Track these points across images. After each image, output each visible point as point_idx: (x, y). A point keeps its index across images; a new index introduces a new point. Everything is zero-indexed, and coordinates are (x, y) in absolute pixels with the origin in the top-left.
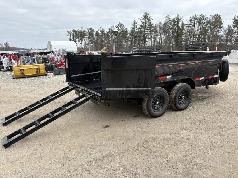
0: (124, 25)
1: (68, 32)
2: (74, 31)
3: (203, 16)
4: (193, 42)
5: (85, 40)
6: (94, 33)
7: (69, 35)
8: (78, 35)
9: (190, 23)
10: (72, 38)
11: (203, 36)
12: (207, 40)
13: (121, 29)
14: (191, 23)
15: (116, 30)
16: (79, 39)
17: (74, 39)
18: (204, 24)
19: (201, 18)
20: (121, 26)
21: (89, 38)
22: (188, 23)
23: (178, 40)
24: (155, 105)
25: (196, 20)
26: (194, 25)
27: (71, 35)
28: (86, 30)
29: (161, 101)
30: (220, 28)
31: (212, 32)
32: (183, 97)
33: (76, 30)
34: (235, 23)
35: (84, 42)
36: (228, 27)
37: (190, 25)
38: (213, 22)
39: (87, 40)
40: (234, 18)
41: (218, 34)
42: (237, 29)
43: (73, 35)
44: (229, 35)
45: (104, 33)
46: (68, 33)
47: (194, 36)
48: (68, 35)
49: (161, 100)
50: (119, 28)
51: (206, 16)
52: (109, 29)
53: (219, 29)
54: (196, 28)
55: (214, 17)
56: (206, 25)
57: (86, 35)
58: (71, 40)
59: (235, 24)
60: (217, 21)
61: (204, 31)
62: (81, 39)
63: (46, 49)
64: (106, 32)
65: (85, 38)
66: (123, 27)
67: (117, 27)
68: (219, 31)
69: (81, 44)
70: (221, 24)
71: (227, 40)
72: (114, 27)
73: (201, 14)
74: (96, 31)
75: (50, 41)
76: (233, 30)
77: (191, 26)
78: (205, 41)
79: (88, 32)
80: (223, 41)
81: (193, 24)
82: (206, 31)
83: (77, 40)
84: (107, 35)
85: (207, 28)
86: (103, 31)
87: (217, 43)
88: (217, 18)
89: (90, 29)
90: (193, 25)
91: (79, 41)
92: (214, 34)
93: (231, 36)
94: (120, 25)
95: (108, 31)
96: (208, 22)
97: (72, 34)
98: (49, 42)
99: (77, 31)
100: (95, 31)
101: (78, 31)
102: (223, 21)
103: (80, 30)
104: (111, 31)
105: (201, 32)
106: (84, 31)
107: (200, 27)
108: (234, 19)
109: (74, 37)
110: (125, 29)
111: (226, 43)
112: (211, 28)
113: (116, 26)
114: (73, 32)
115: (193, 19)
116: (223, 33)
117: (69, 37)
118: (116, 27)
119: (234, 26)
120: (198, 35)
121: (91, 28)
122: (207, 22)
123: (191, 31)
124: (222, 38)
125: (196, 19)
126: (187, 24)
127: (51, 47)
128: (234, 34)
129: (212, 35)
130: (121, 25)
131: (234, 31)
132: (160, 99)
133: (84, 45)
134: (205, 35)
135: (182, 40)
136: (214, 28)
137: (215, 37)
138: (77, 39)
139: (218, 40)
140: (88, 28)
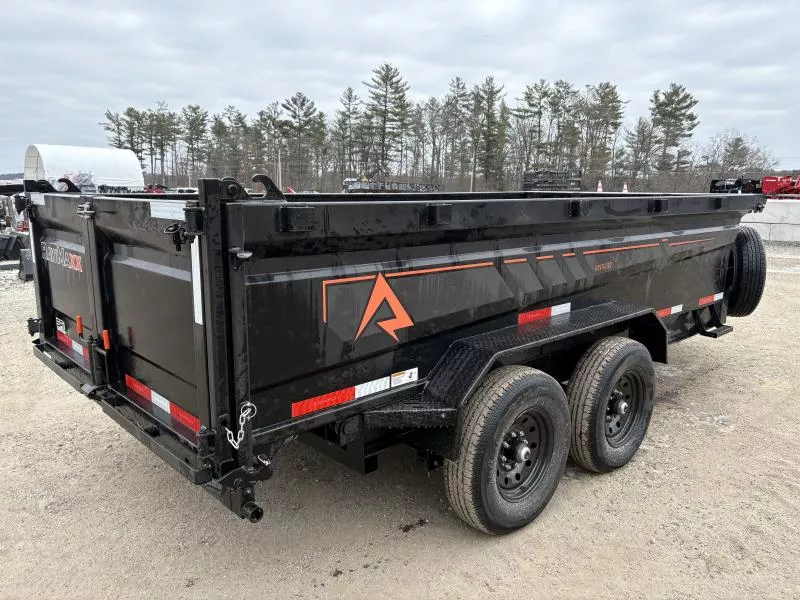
0: (313, 103)
1: (109, 116)
2: (130, 112)
3: (567, 87)
4: (534, 166)
5: (173, 148)
6: (209, 126)
7: (113, 126)
8: (149, 128)
9: (527, 107)
10: (123, 138)
11: (565, 150)
12: (578, 163)
13: (301, 113)
14: (532, 105)
15: (286, 116)
16: (150, 142)
17: (131, 142)
18: (568, 111)
19: (559, 92)
20: (303, 104)
21: (189, 140)
22: (521, 107)
23: (492, 157)
25: (545, 99)
26: (540, 113)
27: (122, 128)
28: (179, 113)
30: (616, 126)
31: (592, 138)
33: (141, 112)
34: (659, 113)
35: (169, 156)
36: (640, 123)
37: (527, 111)
38: (595, 107)
39: (182, 147)
40: (656, 97)
41: (608, 145)
42: (665, 132)
43: (131, 127)
44: (642, 150)
45: (244, 126)
46: (109, 121)
47: (539, 147)
48: (108, 129)
50: (295, 113)
51: (574, 89)
52: (261, 114)
53: (611, 129)
54: (545, 121)
55: (597, 91)
56: (574, 116)
57: (178, 132)
58: (120, 145)
59: (658, 116)
60: (607, 108)
61: (568, 133)
62: (161, 145)
63: (20, 176)
64: (249, 123)
65: (174, 140)
66: (309, 108)
67: (288, 109)
68: (613, 136)
69: (159, 162)
70: (618, 116)
71: (638, 166)
72: (280, 108)
73: (558, 80)
74: (216, 119)
75: (37, 145)
76: (651, 134)
77: (531, 116)
78: (572, 165)
79: (184, 119)
80: (625, 169)
81: (536, 110)
82: (575, 133)
83: (145, 146)
84: (253, 134)
85: (576, 125)
86: (240, 119)
87: (607, 173)
88: (607, 94)
89: (195, 110)
90: (536, 113)
91: (152, 149)
92: (598, 144)
93: (647, 151)
94: (300, 100)
95: (258, 118)
96: (581, 107)
97: (123, 123)
98: (32, 149)
99: (144, 113)
100: (210, 117)
101: (148, 113)
102: (622, 105)
103: (155, 111)
104: (266, 119)
105: (560, 136)
106: (171, 116)
107: (555, 120)
108: (653, 99)
109: (132, 135)
110: (315, 114)
111: (635, 174)
112: (589, 126)
113: (285, 103)
114: (128, 119)
115: (537, 95)
116: (625, 143)
117: (115, 135)
118: (284, 106)
119: (657, 123)
120: (550, 144)
121: (198, 108)
122: (576, 106)
123: (531, 131)
124: (623, 158)
125: (545, 94)
126: (518, 110)
127: (39, 166)
128: (657, 145)
129: (593, 149)
130: (304, 100)
131: (656, 137)
133: (170, 164)
134: (573, 145)
135: (504, 158)
136: (598, 125)
137: (601, 154)
138: (143, 141)
139: (610, 163)
140: (186, 106)
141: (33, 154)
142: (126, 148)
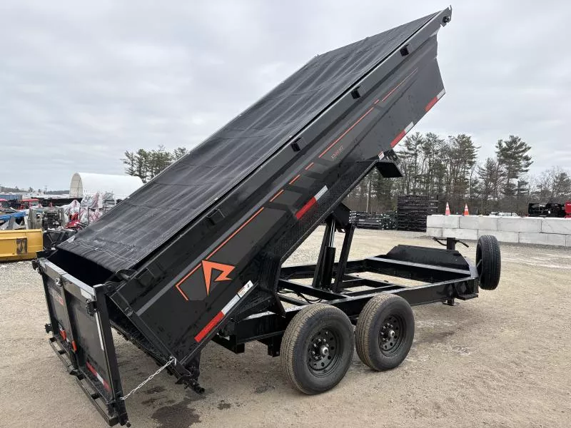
1: (127, 155)
2: (141, 152)
3: (435, 137)
4: (414, 191)
7: (129, 161)
8: (152, 162)
9: (407, 150)
10: (134, 169)
11: (435, 180)
12: (444, 189)
14: (410, 149)
16: (152, 171)
17: (140, 171)
18: (436, 153)
19: (429, 140)
22: (403, 151)
23: (382, 184)
24: (317, 358)
25: (420, 145)
26: (416, 155)
27: (135, 162)
28: (172, 152)
29: (334, 346)
30: (471, 164)
31: (454, 172)
32: (392, 332)
33: (147, 152)
34: (502, 154)
36: (488, 162)
37: (407, 153)
38: (456, 151)
40: (500, 144)
41: (466, 177)
42: (507, 168)
43: (140, 162)
44: (493, 181)
46: (127, 158)
47: (416, 178)
48: (126, 163)
49: (334, 341)
51: (440, 138)
53: (468, 165)
54: (420, 160)
55: (456, 140)
56: (441, 156)
58: (132, 173)
59: (502, 158)
60: (464, 151)
61: (437, 168)
63: (67, 192)
68: (470, 171)
70: (472, 157)
71: (488, 191)
73: (429, 133)
75: (80, 174)
76: (498, 168)
77: (410, 156)
78: (441, 190)
79: (175, 156)
80: (479, 193)
81: (413, 152)
82: (443, 168)
83: (148, 174)
85: (443, 163)
87: (466, 196)
88: (464, 142)
89: (182, 150)
90: (413, 154)
92: (458, 176)
93: (495, 182)
96: (445, 150)
97: (136, 159)
98: (77, 175)
99: (150, 153)
101: (152, 153)
102: (476, 150)
103: (156, 151)
105: (430, 170)
106: (167, 154)
107: (427, 159)
108: (498, 146)
109: (140, 167)
111: (486, 197)
112: (451, 163)
114: (139, 156)
115: (414, 143)
116: (478, 176)
117: (130, 166)
119: (501, 162)
120: (424, 176)
121: (185, 149)
122: (442, 150)
123: (409, 167)
124: (477, 185)
125: (419, 142)
126: (401, 152)
127: (80, 188)
128: (502, 177)
129: (456, 179)
131: (502, 171)
132: (331, 339)
134: (440, 177)
135: (391, 184)
136: (458, 163)
137: (461, 183)
138: (147, 171)
139: (468, 189)
140: (177, 148)
141: (77, 179)
142: (136, 175)
